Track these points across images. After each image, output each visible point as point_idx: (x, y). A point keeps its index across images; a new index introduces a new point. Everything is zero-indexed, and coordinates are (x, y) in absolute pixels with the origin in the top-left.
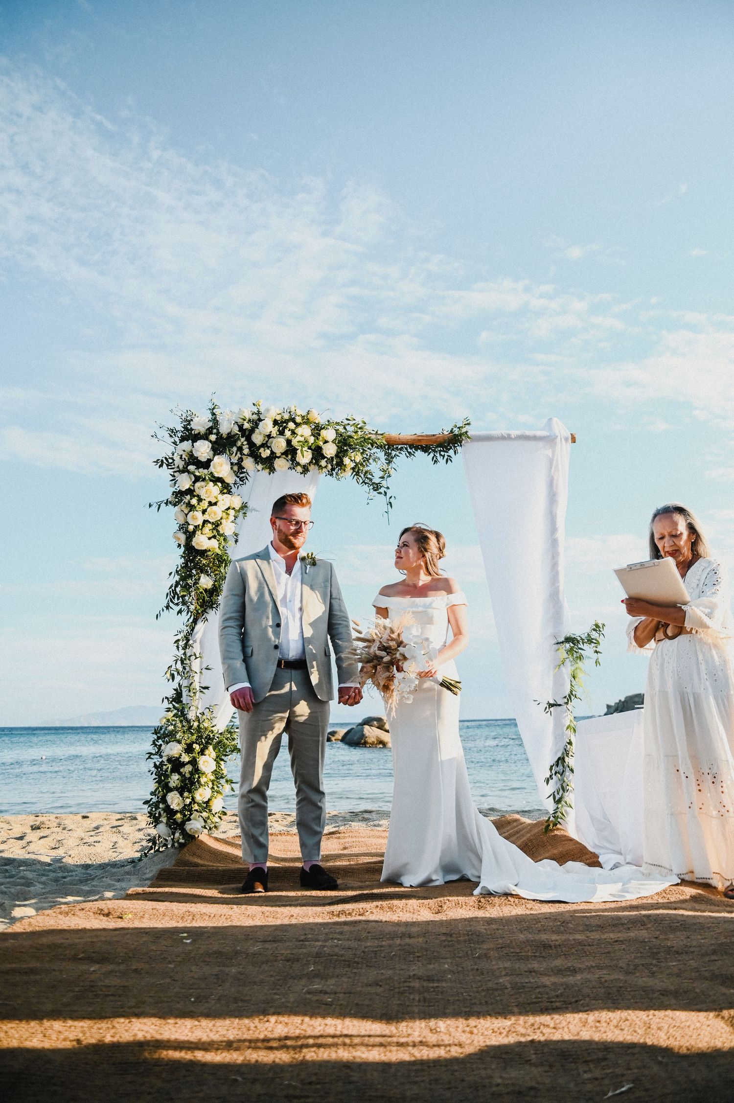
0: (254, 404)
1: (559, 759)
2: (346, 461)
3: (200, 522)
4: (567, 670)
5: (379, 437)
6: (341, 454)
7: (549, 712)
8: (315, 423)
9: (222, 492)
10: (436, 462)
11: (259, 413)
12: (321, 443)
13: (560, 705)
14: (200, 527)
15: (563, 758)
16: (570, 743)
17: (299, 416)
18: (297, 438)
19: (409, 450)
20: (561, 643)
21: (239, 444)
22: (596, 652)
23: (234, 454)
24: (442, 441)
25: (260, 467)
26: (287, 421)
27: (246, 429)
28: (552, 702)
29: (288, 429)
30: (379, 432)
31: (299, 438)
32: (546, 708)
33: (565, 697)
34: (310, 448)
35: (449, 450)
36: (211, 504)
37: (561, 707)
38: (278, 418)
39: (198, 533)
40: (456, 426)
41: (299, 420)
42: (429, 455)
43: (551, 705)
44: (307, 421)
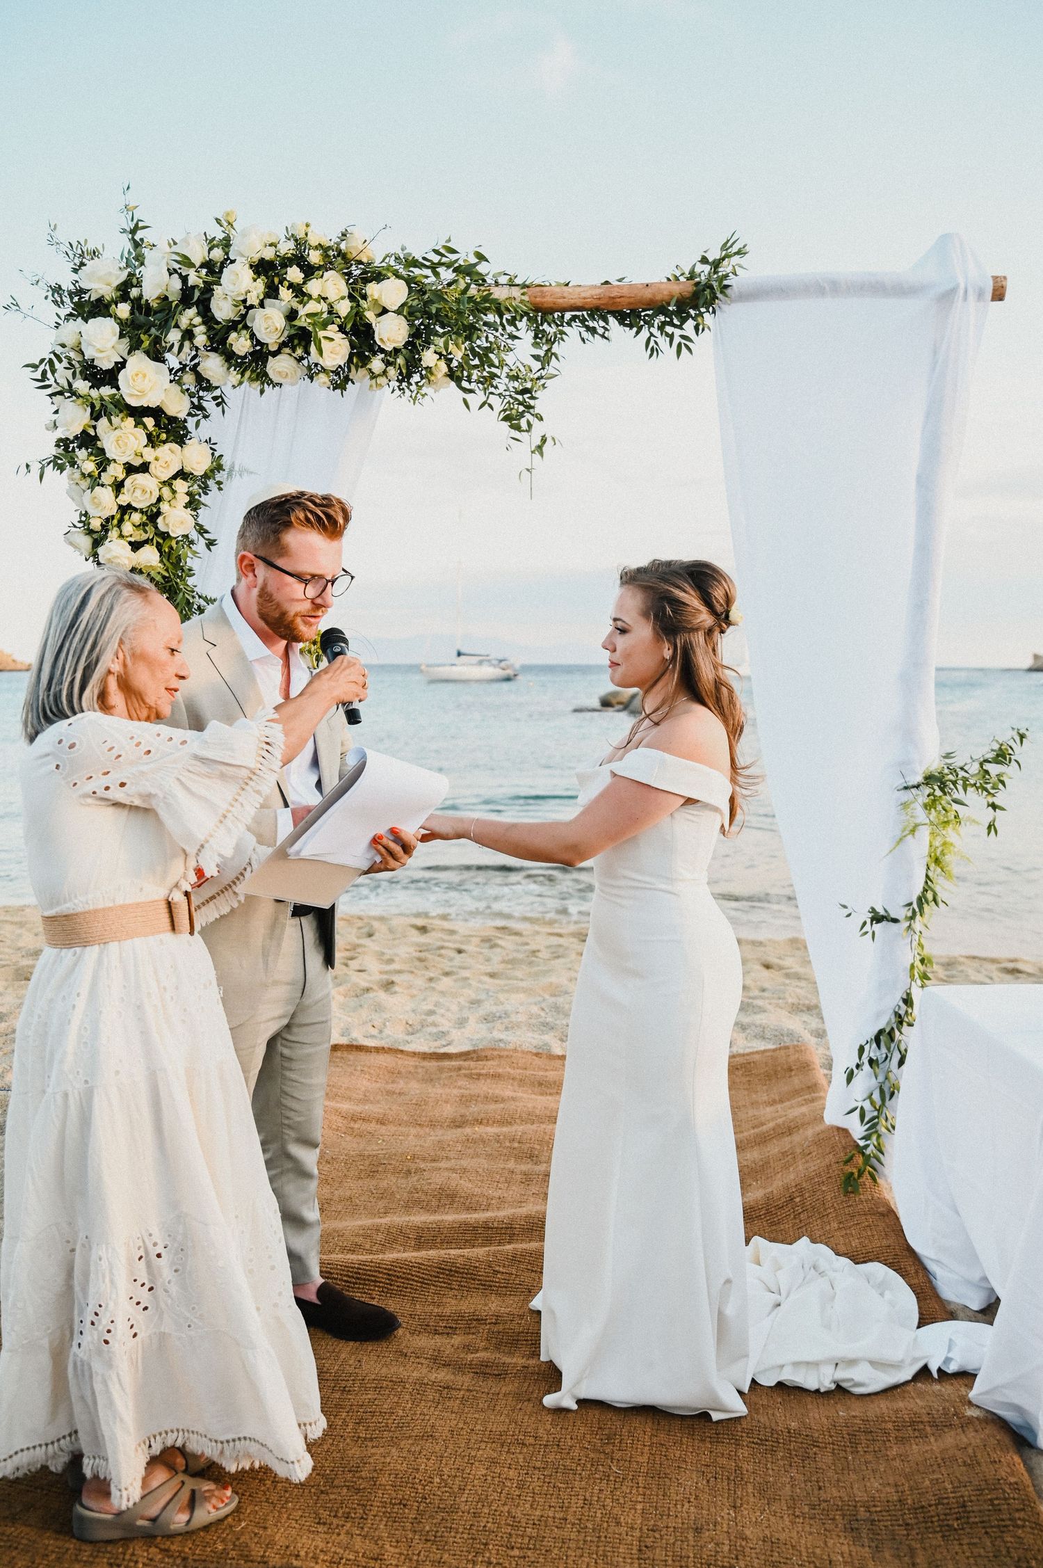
0: (218, 221)
1: (881, 1032)
2: (429, 358)
3: (112, 510)
4: (920, 847)
5: (516, 292)
6: (418, 339)
7: (870, 934)
8: (360, 262)
9: (152, 441)
10: (654, 351)
11: (226, 244)
12: (370, 316)
13: (895, 921)
14: (115, 522)
15: (891, 1035)
16: (908, 1001)
17: (316, 248)
18: (308, 306)
19: (591, 324)
20: (914, 787)
21: (184, 321)
22: (994, 806)
23: (176, 349)
24: (666, 298)
25: (234, 377)
26: (286, 262)
27: (193, 287)
28: (882, 913)
29: (286, 284)
30: (517, 281)
31: (312, 307)
32: (865, 923)
33: (910, 904)
34: (342, 329)
35: (683, 321)
36: (130, 469)
37: (897, 925)
38: (269, 254)
39: (114, 533)
40: (704, 260)
41: (315, 257)
42: (637, 333)
43: (877, 918)
44: (337, 258)
